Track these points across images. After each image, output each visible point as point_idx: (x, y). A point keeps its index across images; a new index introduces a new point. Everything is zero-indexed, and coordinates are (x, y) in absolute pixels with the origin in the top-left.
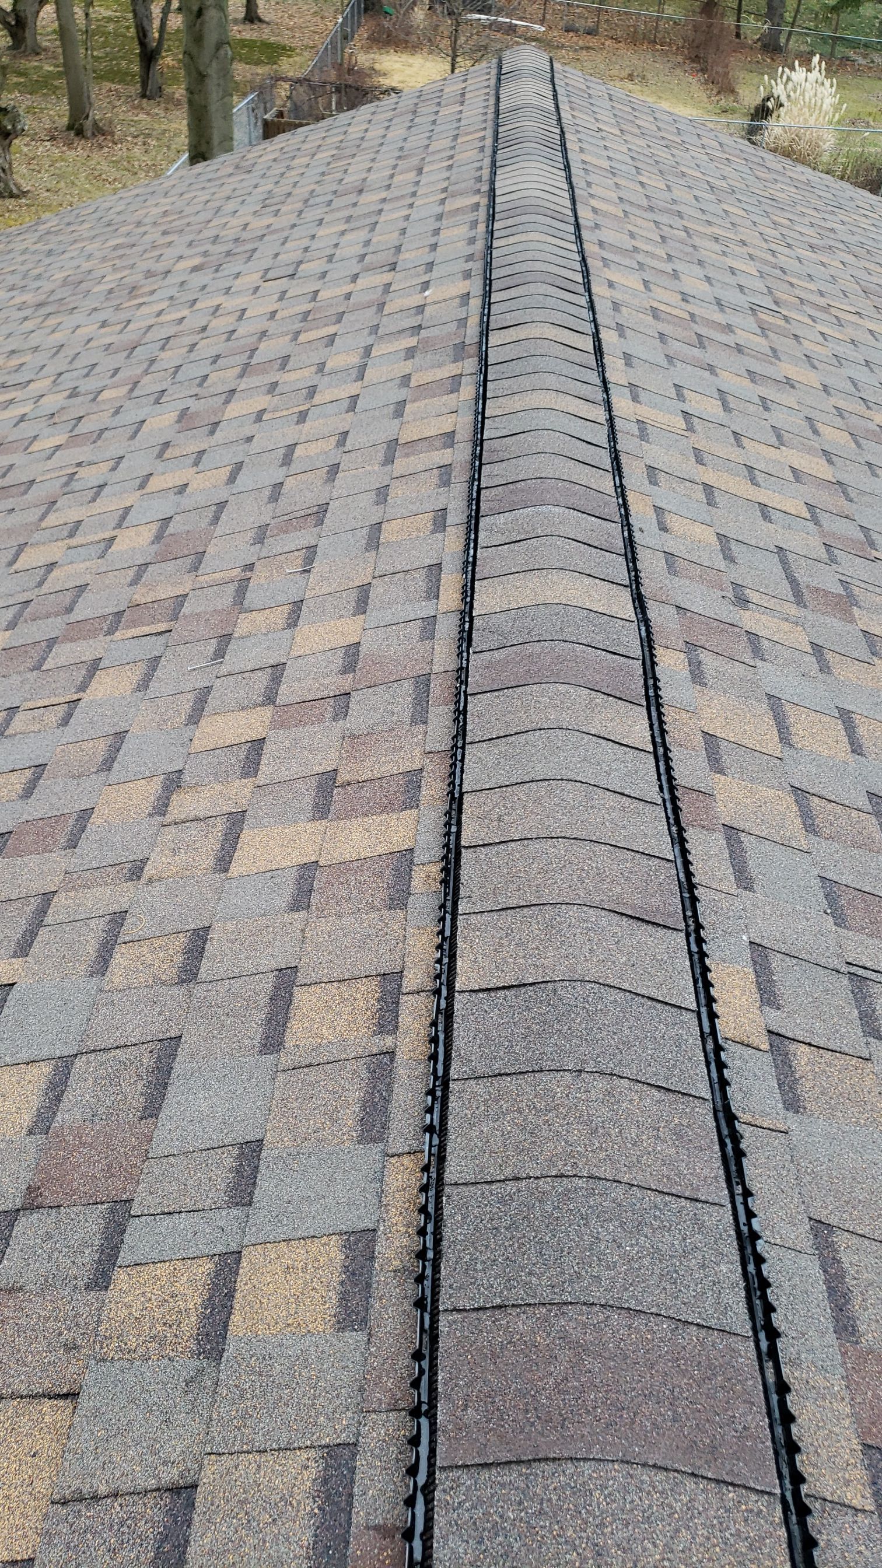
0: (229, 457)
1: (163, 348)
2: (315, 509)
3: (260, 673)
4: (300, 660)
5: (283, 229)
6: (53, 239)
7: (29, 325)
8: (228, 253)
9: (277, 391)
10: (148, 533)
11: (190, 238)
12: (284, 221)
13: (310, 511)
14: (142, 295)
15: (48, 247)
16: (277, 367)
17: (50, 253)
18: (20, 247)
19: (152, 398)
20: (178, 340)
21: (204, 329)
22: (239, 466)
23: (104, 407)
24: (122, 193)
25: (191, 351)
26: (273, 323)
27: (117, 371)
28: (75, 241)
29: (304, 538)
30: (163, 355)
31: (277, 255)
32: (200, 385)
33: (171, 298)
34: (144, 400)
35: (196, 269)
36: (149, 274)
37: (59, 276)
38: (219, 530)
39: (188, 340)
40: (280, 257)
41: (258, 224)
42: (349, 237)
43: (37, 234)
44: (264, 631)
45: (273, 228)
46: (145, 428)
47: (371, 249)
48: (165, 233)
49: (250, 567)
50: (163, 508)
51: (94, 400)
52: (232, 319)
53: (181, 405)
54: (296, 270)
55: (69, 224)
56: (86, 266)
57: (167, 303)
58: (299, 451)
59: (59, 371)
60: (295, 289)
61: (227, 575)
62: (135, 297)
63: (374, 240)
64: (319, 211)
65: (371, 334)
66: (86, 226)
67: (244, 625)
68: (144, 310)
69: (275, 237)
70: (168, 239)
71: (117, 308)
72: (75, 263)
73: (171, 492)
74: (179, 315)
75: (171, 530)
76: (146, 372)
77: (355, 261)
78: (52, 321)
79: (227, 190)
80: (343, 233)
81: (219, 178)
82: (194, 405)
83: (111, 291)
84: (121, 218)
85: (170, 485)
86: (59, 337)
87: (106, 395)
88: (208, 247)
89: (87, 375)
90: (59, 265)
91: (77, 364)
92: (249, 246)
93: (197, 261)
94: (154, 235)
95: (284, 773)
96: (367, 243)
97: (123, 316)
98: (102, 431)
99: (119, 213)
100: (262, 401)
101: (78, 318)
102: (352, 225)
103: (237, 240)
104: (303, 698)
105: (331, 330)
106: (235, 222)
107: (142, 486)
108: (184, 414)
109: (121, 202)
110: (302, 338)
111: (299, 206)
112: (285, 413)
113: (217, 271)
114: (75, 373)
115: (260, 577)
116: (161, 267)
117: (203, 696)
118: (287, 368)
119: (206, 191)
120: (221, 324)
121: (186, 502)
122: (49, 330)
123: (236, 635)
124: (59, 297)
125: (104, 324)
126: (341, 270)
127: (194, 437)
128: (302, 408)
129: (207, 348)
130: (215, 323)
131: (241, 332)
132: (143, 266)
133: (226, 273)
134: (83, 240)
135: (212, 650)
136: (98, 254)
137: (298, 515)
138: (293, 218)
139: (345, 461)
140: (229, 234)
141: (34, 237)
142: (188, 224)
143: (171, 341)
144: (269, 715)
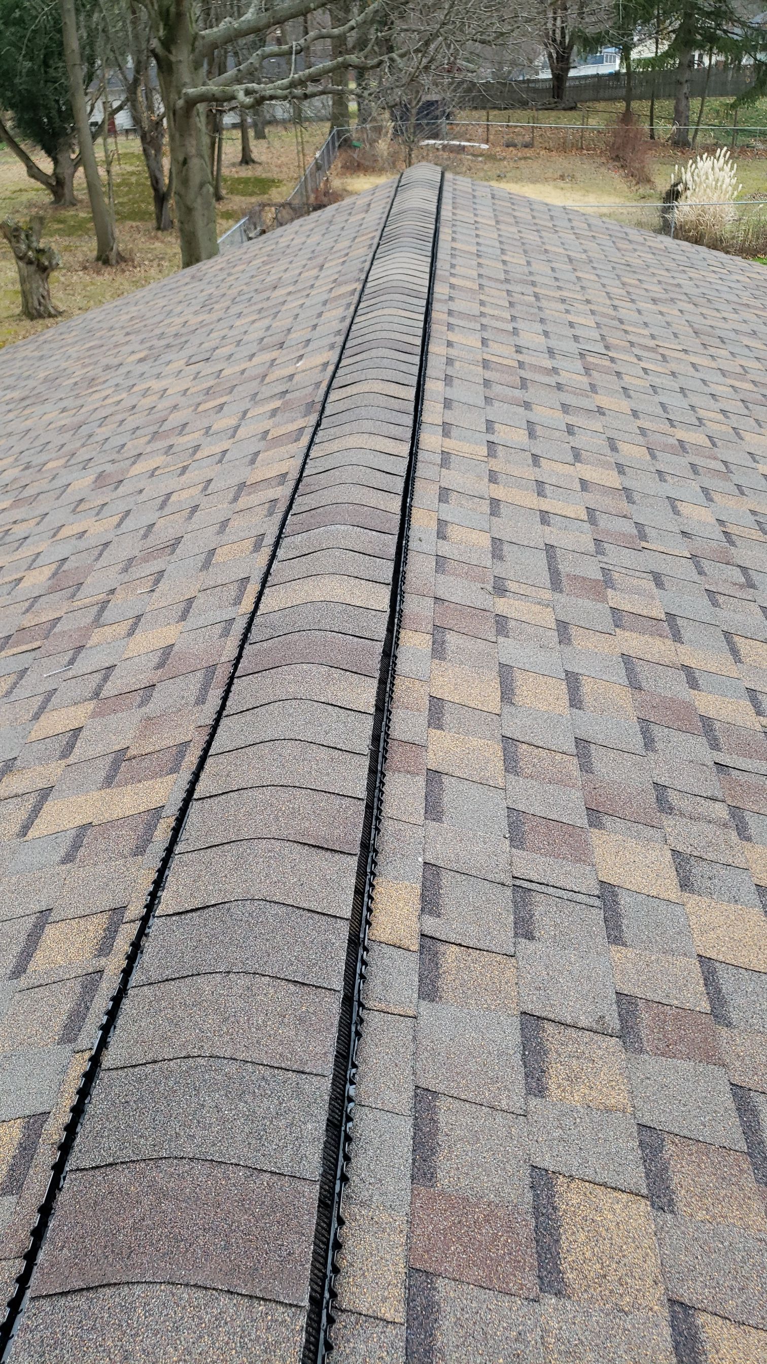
0: (122, 507)
1: (100, 426)
2: (171, 542)
3: (95, 675)
4: (127, 662)
5: (211, 323)
7: (11, 416)
8: (168, 346)
9: (171, 452)
10: (48, 572)
11: (144, 336)
12: (214, 316)
13: (168, 544)
14: (97, 385)
15: (41, 354)
16: (177, 432)
19: (81, 466)
20: (113, 417)
21: (134, 407)
22: (128, 513)
23: (45, 476)
24: (105, 307)
25: (119, 426)
26: (184, 399)
27: (63, 446)
29: (155, 566)
30: (98, 431)
31: (201, 344)
32: (119, 452)
33: (117, 385)
34: (75, 467)
35: (141, 360)
36: (107, 368)
37: (42, 375)
38: (99, 565)
39: (119, 417)
40: (203, 346)
41: (194, 321)
42: (257, 325)
43: (38, 344)
44: (109, 641)
45: (205, 323)
46: (69, 490)
47: (269, 333)
48: (128, 334)
49: (112, 592)
50: (63, 551)
51: (40, 470)
52: (155, 398)
53: (99, 469)
54: (212, 354)
56: (64, 365)
57: (113, 389)
58: (174, 498)
59: (22, 449)
60: (207, 369)
61: (95, 599)
62: (91, 387)
63: (274, 325)
64: (241, 306)
65: (251, 400)
66: (74, 333)
67: (96, 637)
68: (96, 396)
69: (204, 330)
70: (128, 338)
71: (77, 396)
72: (56, 364)
73: (74, 538)
74: (119, 398)
75: (65, 567)
76: (83, 445)
77: (255, 344)
78: (27, 412)
79: (181, 296)
80: (254, 322)
81: (178, 287)
82: (109, 468)
83: (76, 384)
84: (101, 325)
85: (75, 532)
86: (29, 423)
87: (50, 465)
88: (155, 342)
89: (41, 451)
90: (44, 367)
91: (36, 444)
92: (183, 339)
93: (142, 355)
94: (120, 337)
95: (91, 754)
96: (268, 328)
97: (79, 402)
98: (39, 494)
99: (99, 322)
100: (158, 460)
101: (48, 407)
102: (262, 315)
103: (176, 335)
104: (120, 692)
105: (223, 400)
106: (179, 320)
107: (54, 535)
108: (100, 475)
109: (104, 313)
110: (200, 409)
111: (229, 303)
112: (172, 468)
113: (155, 361)
114: (32, 451)
115: (117, 600)
116: (116, 361)
117: (50, 695)
118: (184, 433)
119: (167, 298)
120: (147, 402)
121: (82, 544)
123: (88, 646)
124: (39, 391)
125: (64, 410)
126: (245, 351)
127: (103, 493)
128: (185, 464)
129: (131, 423)
130: (144, 401)
131: (160, 407)
132: (104, 361)
133: (161, 361)
134: (68, 345)
135: (68, 659)
136: (75, 355)
137: (159, 547)
138: (221, 314)
139: (204, 502)
140: (172, 330)
142: (145, 326)
143: (108, 419)
144: (92, 706)
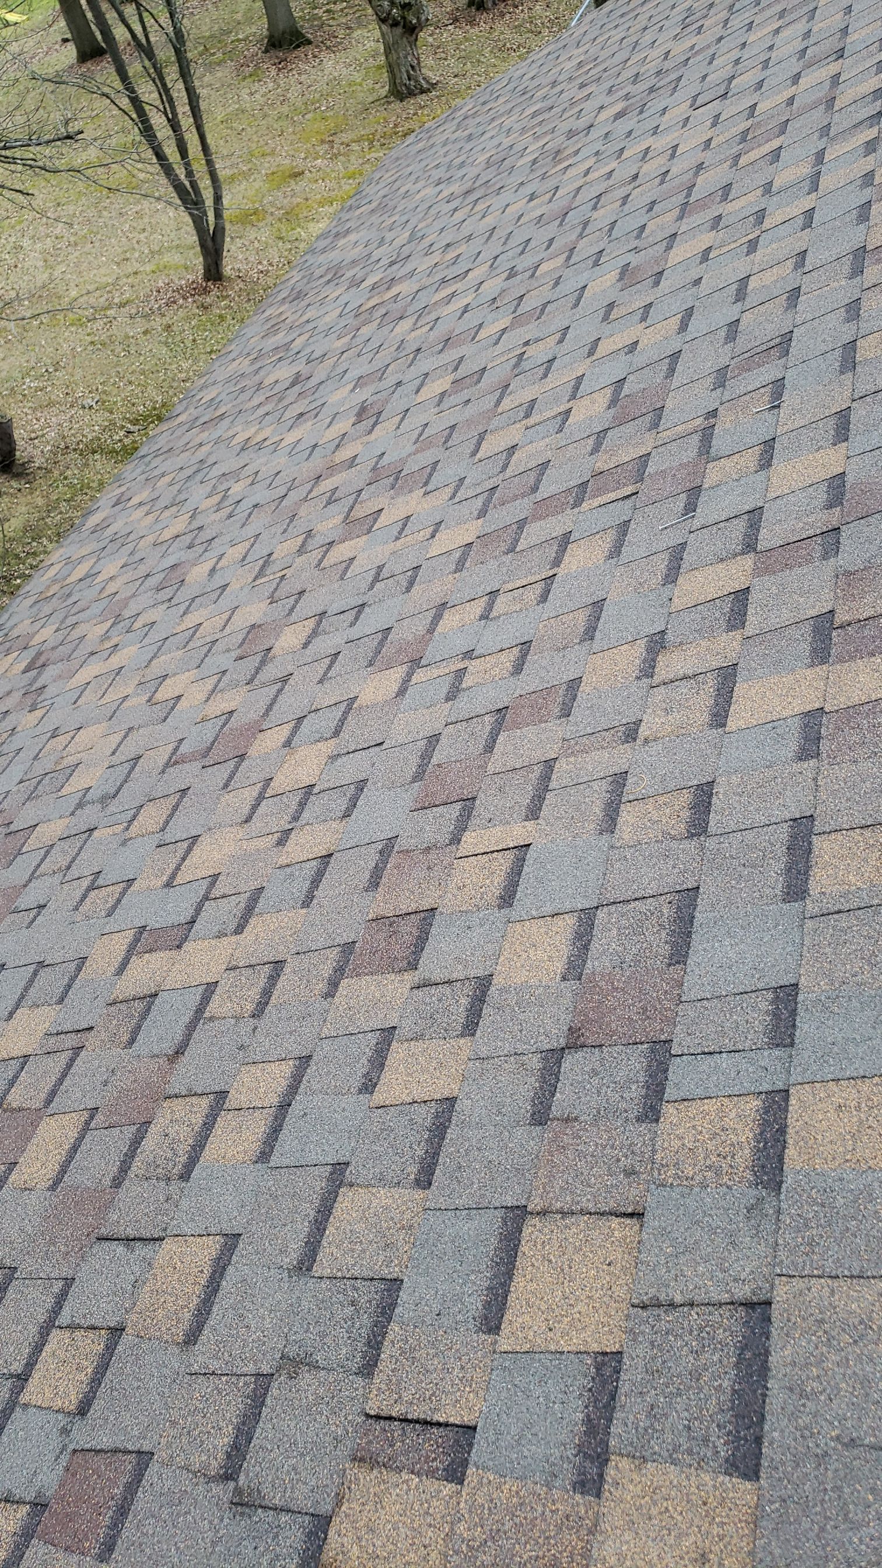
0: (677, 306)
1: (595, 208)
2: (778, 340)
3: (735, 522)
4: (778, 501)
5: (708, 46)
6: (471, 122)
7: (459, 216)
8: (652, 90)
9: (722, 225)
10: (602, 399)
11: (610, 83)
12: (709, 37)
13: (772, 344)
14: (567, 158)
15: (467, 133)
16: (718, 199)
17: (470, 137)
18: (439, 139)
19: (590, 262)
20: (609, 195)
21: (636, 177)
22: (689, 312)
23: (543, 281)
24: (533, 57)
25: (624, 204)
26: (709, 153)
27: (551, 241)
28: (493, 119)
29: (769, 373)
30: (596, 215)
31: (704, 77)
32: (638, 237)
33: (597, 153)
34: (583, 265)
35: (619, 115)
36: (571, 134)
37: (482, 158)
38: (676, 382)
39: (621, 192)
40: (708, 79)
41: (679, 49)
42: (785, 34)
43: (456, 121)
44: (735, 477)
45: (697, 48)
46: (587, 293)
47: (812, 40)
48: (582, 86)
49: (713, 413)
50: (615, 370)
51: (533, 275)
52: (662, 160)
53: (621, 262)
54: (728, 87)
55: (484, 103)
56: (507, 142)
57: (594, 159)
58: (753, 283)
59: (495, 254)
60: (731, 108)
61: (690, 426)
62: (560, 161)
63: (815, 29)
64: (747, 15)
65: (821, 136)
66: (501, 100)
67: (713, 474)
68: (572, 172)
69: (699, 58)
70: (586, 91)
71: (544, 177)
72: (495, 142)
73: (622, 353)
74: (607, 169)
75: (626, 391)
76: (581, 236)
77: (794, 60)
78: (481, 206)
79: (642, 22)
80: (777, 31)
81: (633, 10)
82: (634, 259)
83: (535, 161)
84: (536, 82)
85: (621, 346)
86: (490, 221)
87: (544, 268)
88: (629, 88)
89: (522, 253)
90: (480, 147)
91: (512, 243)
92: (674, 76)
93: (618, 107)
94: (572, 91)
95: (774, 622)
96: (807, 34)
97: (551, 183)
98: (545, 306)
99: (533, 78)
100: (707, 239)
101: (506, 196)
102: (787, 19)
103: (659, 73)
104: (786, 541)
105: (775, 144)
106: (657, 52)
107: (591, 353)
108: (625, 269)
109: (534, 66)
110: (743, 161)
111: (724, 14)
112: (733, 246)
113: (641, 112)
114: (510, 253)
115: (724, 423)
116: (582, 123)
117: (677, 553)
118: (730, 197)
119: (620, 29)
120: (652, 168)
121: (639, 359)
122: (479, 216)
123: (706, 486)
124: (485, 179)
125: (532, 197)
126: (779, 74)
127: (638, 291)
128: (750, 237)
129: (640, 197)
130: (646, 168)
131: (674, 171)
132: (564, 127)
133: (652, 111)
134: (502, 115)
135: (682, 505)
136: (517, 127)
137: (759, 350)
138: (719, 31)
139: (807, 283)
140: (652, 67)
141: (451, 126)
142: (605, 70)
143: (603, 198)
144: (750, 562)
